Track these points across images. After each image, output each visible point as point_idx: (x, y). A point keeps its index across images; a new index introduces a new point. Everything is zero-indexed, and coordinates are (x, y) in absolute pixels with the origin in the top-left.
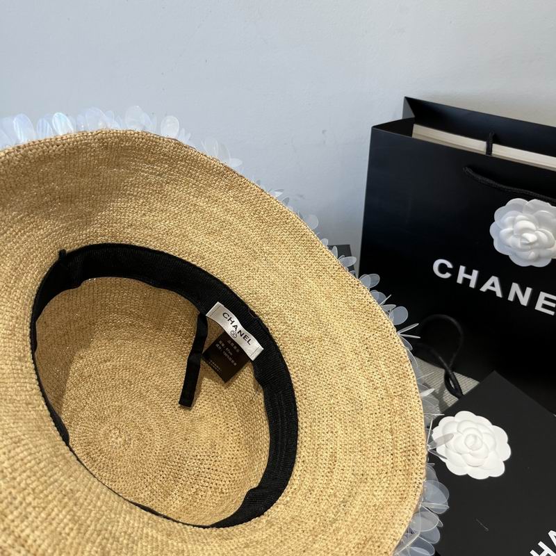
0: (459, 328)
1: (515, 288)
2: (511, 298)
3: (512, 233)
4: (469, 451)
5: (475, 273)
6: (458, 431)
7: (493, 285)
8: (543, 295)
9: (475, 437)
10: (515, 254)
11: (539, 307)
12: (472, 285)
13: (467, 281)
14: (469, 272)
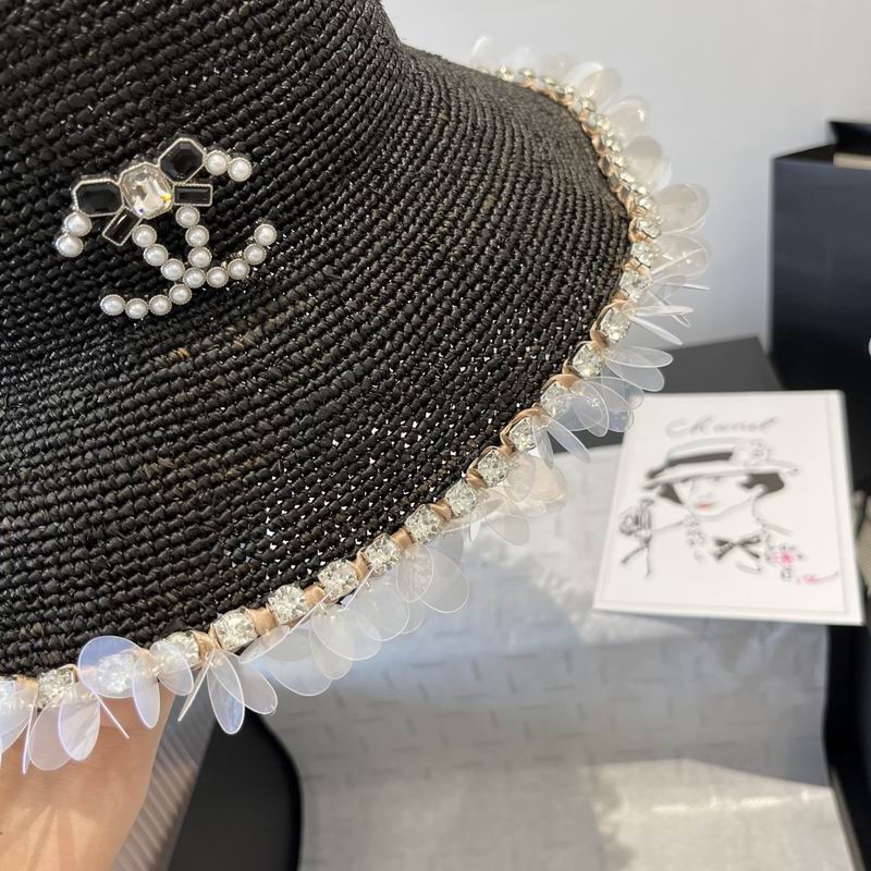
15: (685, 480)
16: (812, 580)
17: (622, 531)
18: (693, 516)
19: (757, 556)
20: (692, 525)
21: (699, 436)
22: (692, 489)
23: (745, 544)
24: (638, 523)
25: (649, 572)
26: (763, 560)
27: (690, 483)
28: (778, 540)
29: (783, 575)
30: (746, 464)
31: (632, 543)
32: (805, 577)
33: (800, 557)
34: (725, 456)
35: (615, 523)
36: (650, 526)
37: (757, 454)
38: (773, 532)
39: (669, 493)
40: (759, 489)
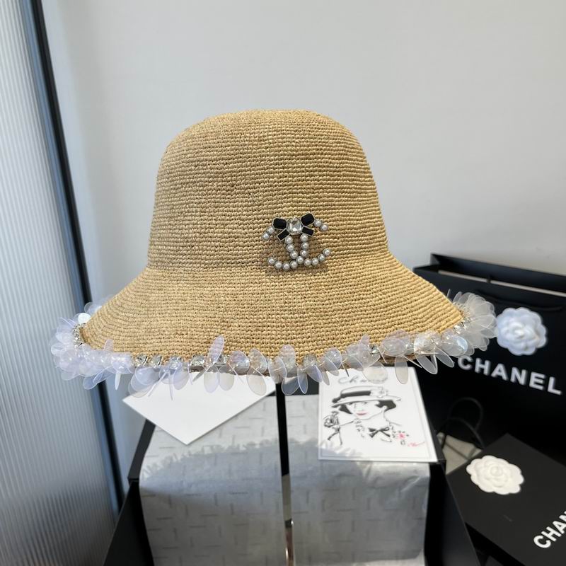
0: (479, 405)
1: (515, 371)
2: (513, 379)
3: (508, 331)
4: (493, 477)
5: (487, 363)
6: (485, 466)
7: (500, 371)
8: (534, 375)
9: (497, 468)
10: (512, 347)
11: (532, 384)
12: (486, 372)
13: (482, 370)
14: (483, 363)
15: (351, 403)
16: (414, 445)
17: (326, 426)
18: (358, 419)
19: (389, 436)
20: (358, 422)
21: (353, 384)
22: (355, 407)
23: (382, 430)
24: (332, 422)
25: (341, 443)
26: (392, 437)
27: (353, 404)
28: (397, 429)
29: (402, 443)
30: (378, 397)
31: (331, 431)
32: (411, 444)
33: (408, 435)
34: (368, 393)
35: (321, 422)
36: (338, 423)
37: (381, 392)
38: (395, 426)
39: (344, 409)
40: (385, 407)
